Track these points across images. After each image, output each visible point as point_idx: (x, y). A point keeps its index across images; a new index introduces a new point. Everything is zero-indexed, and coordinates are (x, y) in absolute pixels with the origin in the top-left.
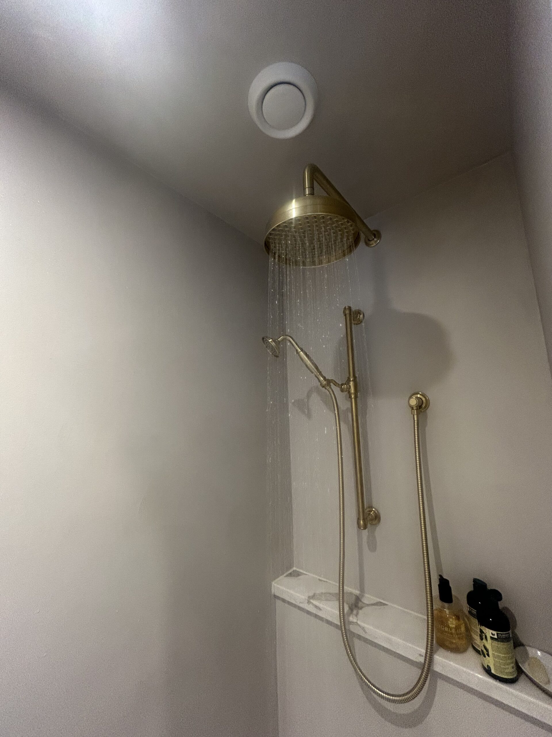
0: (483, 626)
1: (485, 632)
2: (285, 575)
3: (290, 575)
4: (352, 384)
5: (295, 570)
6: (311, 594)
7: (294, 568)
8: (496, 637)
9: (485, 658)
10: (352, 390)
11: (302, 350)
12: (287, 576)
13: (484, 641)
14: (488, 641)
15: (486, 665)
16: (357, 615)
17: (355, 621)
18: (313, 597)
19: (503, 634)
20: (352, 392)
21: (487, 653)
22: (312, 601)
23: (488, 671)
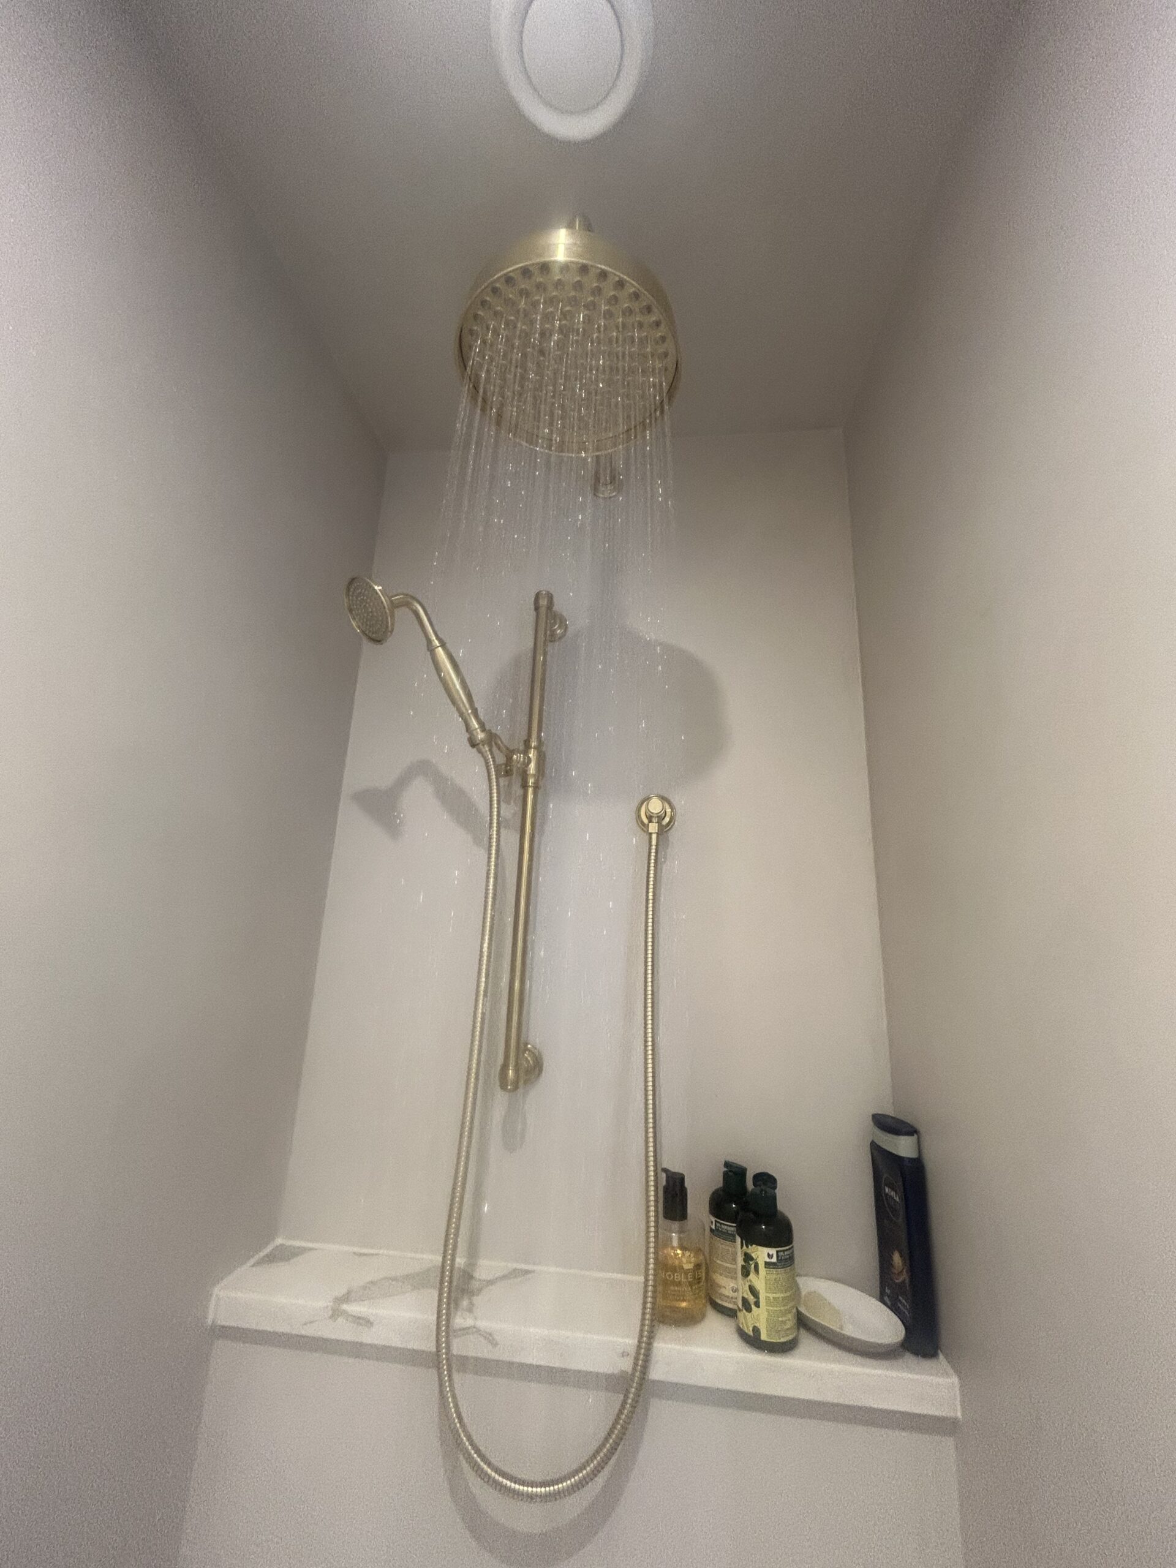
0: (751, 1245)
1: (755, 1257)
2: (252, 1261)
3: (271, 1259)
4: (532, 754)
5: (282, 1245)
6: (341, 1291)
7: (279, 1241)
8: (774, 1260)
9: (748, 1315)
10: (532, 769)
11: (443, 645)
12: (258, 1264)
13: (752, 1276)
14: (760, 1272)
15: (751, 1329)
16: (470, 1310)
17: (469, 1322)
18: (347, 1298)
19: (787, 1250)
20: (531, 772)
21: (755, 1300)
22: (345, 1307)
23: (753, 1340)
